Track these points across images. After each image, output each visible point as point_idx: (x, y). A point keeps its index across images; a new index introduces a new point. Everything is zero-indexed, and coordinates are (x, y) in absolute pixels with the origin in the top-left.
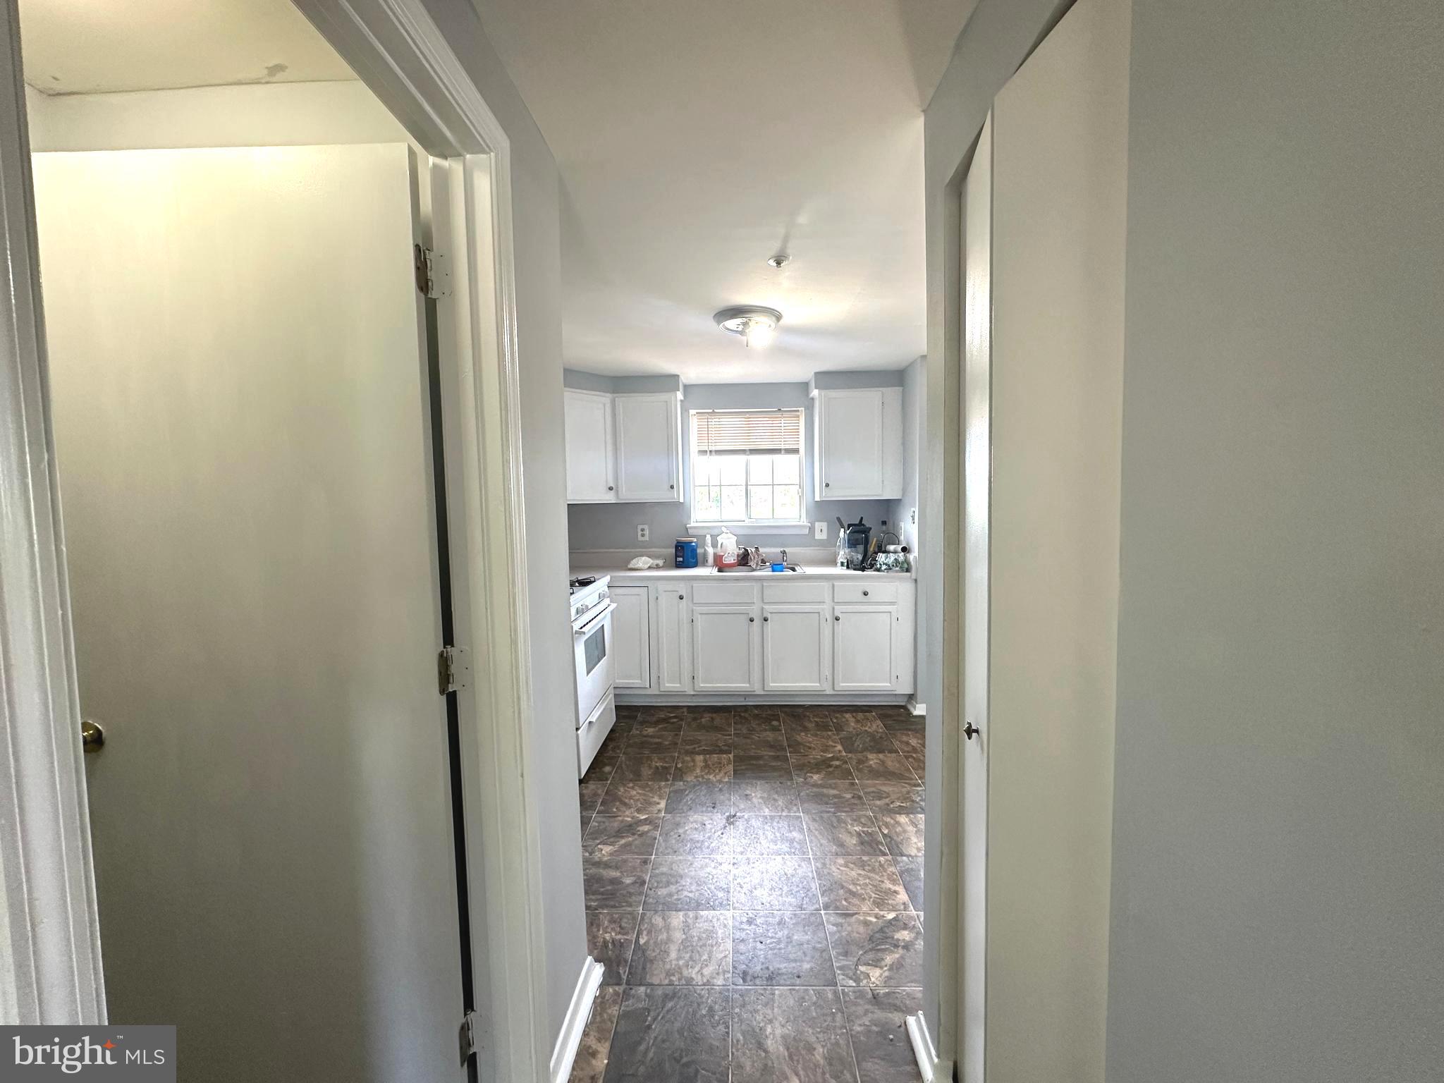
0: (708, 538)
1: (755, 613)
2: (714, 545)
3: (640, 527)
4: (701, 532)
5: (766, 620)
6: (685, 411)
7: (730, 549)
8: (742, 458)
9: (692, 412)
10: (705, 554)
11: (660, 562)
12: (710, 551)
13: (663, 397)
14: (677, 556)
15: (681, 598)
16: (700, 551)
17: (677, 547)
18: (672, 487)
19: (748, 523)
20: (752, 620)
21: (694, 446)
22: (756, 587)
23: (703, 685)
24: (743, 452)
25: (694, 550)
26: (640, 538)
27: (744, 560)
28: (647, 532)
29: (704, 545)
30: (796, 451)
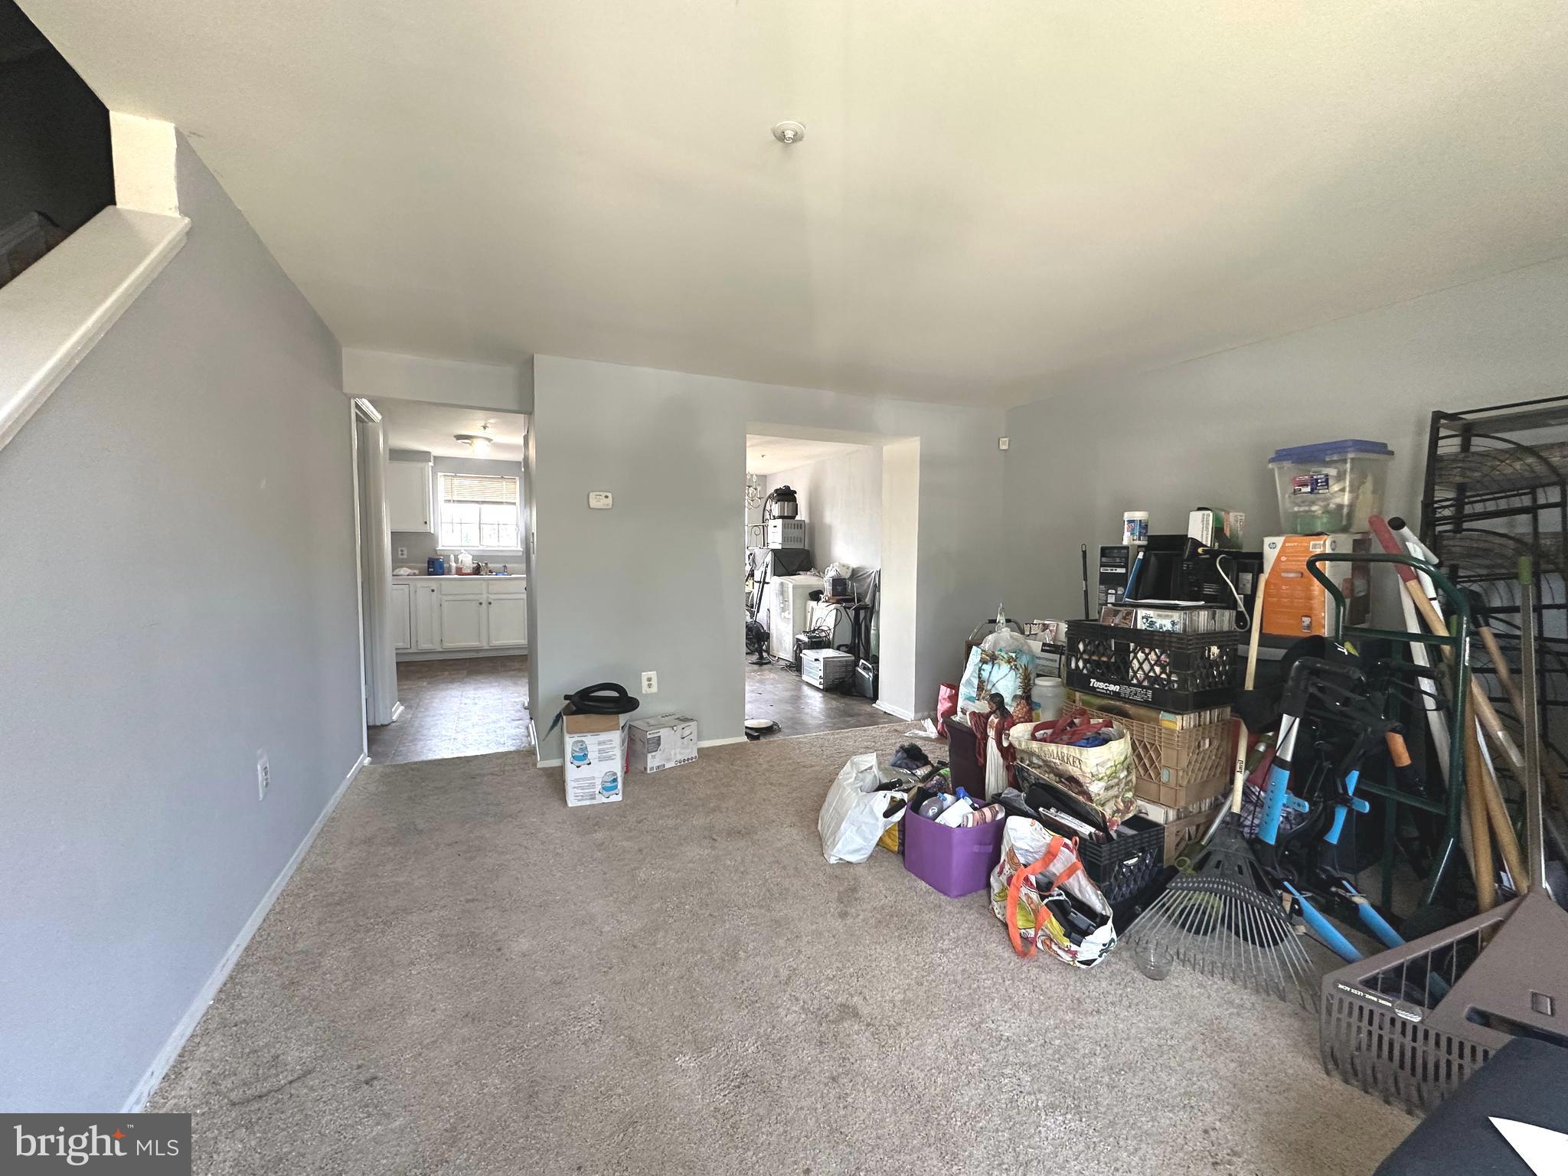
0: (452, 556)
1: (483, 598)
2: (456, 561)
3: (400, 549)
4: (446, 553)
5: (490, 603)
6: (434, 474)
7: (467, 561)
8: (477, 506)
9: (439, 474)
10: (450, 567)
11: (417, 572)
12: (454, 565)
13: (420, 465)
14: (429, 568)
15: (433, 591)
16: (445, 565)
17: (429, 562)
18: (426, 523)
19: (481, 548)
20: (481, 604)
21: (442, 495)
22: (484, 584)
23: (448, 645)
24: (477, 502)
25: (441, 565)
26: (401, 557)
27: (477, 571)
28: (405, 552)
29: (449, 561)
30: (514, 504)
